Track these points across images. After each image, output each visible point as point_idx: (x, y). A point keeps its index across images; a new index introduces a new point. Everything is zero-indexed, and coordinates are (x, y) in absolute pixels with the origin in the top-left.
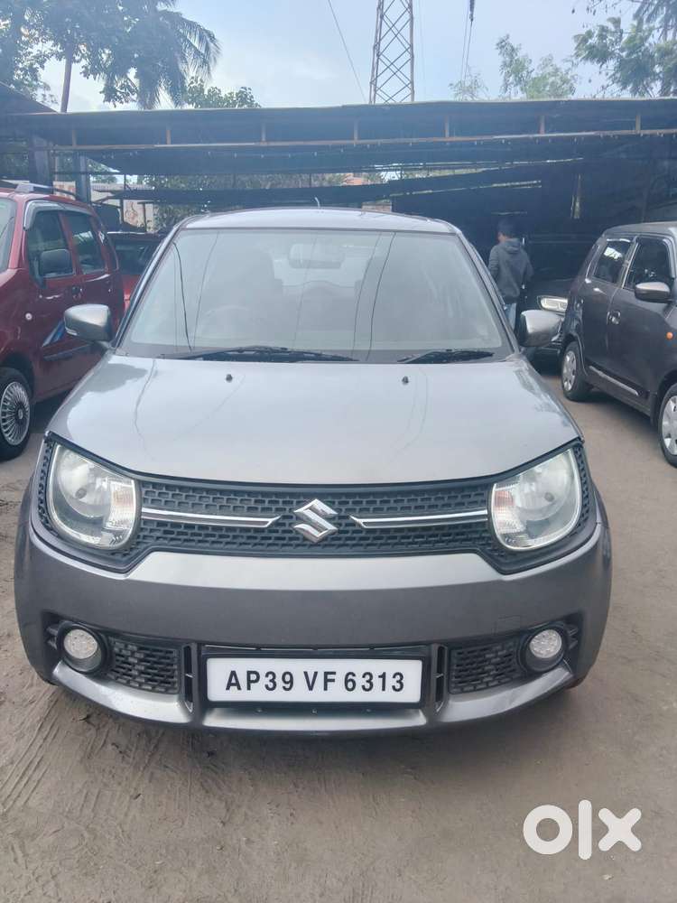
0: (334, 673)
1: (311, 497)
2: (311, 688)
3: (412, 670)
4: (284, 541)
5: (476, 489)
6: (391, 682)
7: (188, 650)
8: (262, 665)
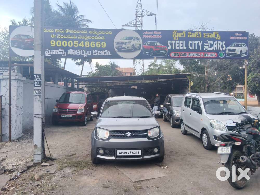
0: (131, 152)
1: (128, 132)
2: (129, 154)
3: (140, 151)
4: (125, 137)
5: (146, 131)
6: (138, 153)
7: (115, 150)
8: (123, 151)
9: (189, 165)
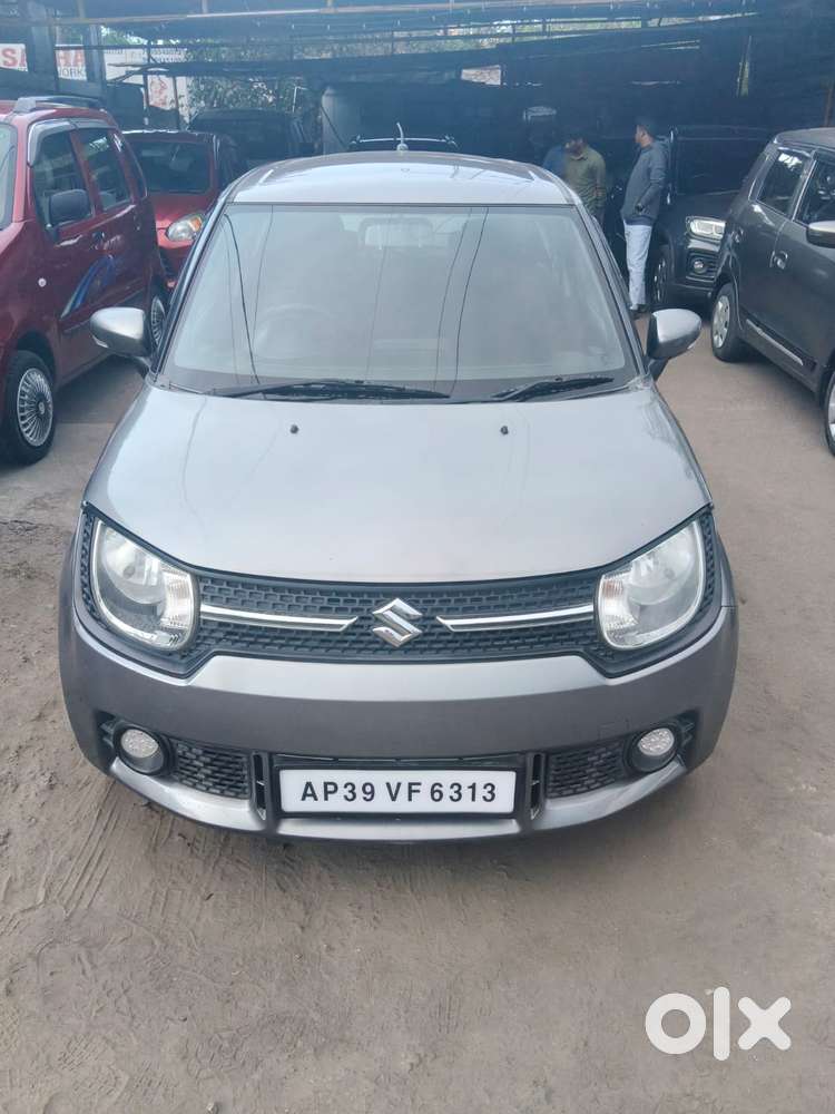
0: (419, 784)
1: (392, 596)
2: (394, 799)
3: (505, 782)
4: (361, 645)
5: (582, 583)
6: (481, 792)
7: (258, 759)
8: (340, 777)
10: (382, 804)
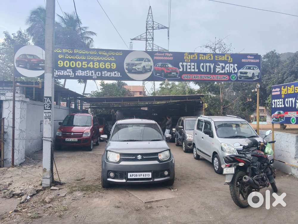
0: (142, 174)
1: (139, 155)
3: (150, 174)
4: (136, 160)
5: (157, 154)
6: (148, 175)
7: (126, 173)
8: (134, 174)
9: (198, 188)
10: (138, 177)
